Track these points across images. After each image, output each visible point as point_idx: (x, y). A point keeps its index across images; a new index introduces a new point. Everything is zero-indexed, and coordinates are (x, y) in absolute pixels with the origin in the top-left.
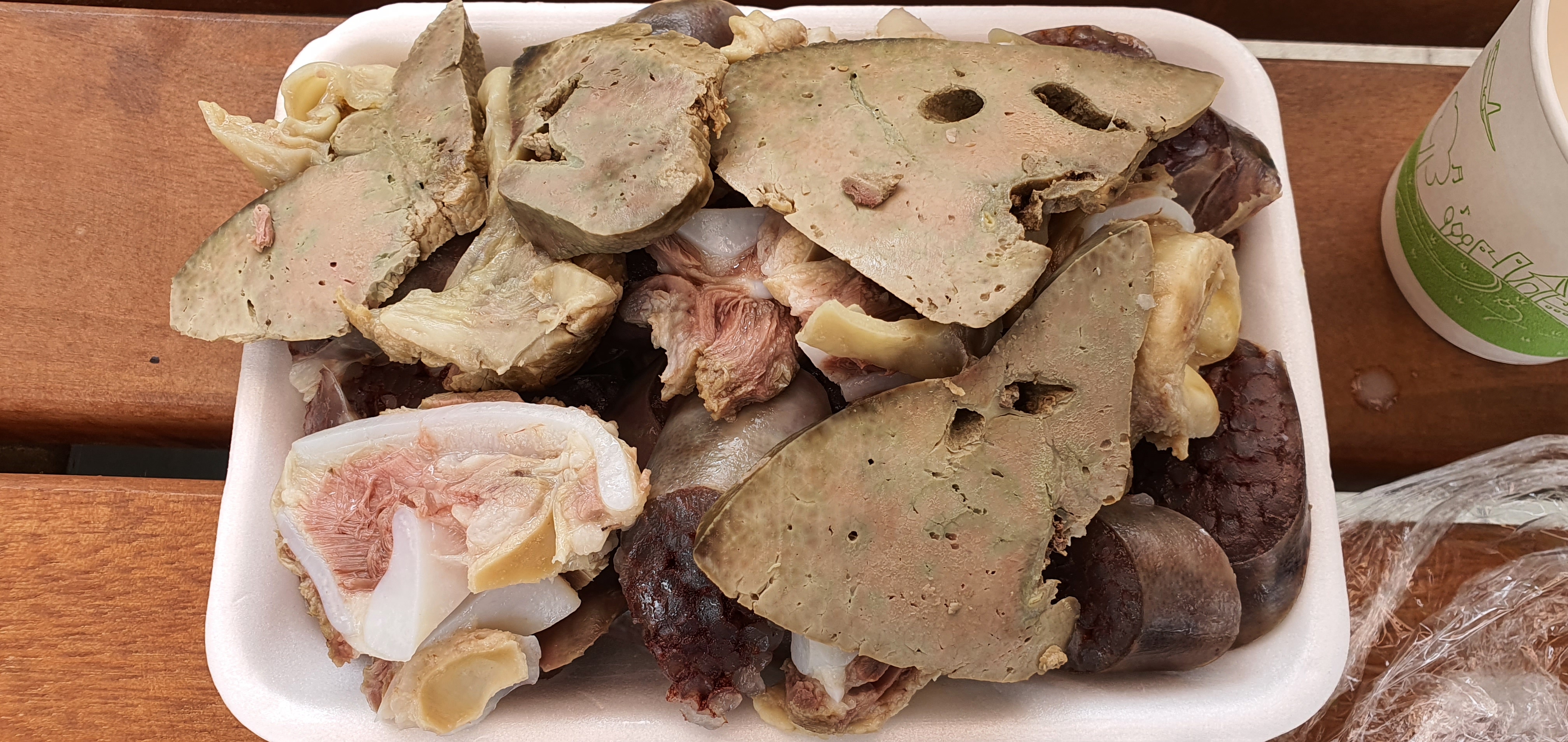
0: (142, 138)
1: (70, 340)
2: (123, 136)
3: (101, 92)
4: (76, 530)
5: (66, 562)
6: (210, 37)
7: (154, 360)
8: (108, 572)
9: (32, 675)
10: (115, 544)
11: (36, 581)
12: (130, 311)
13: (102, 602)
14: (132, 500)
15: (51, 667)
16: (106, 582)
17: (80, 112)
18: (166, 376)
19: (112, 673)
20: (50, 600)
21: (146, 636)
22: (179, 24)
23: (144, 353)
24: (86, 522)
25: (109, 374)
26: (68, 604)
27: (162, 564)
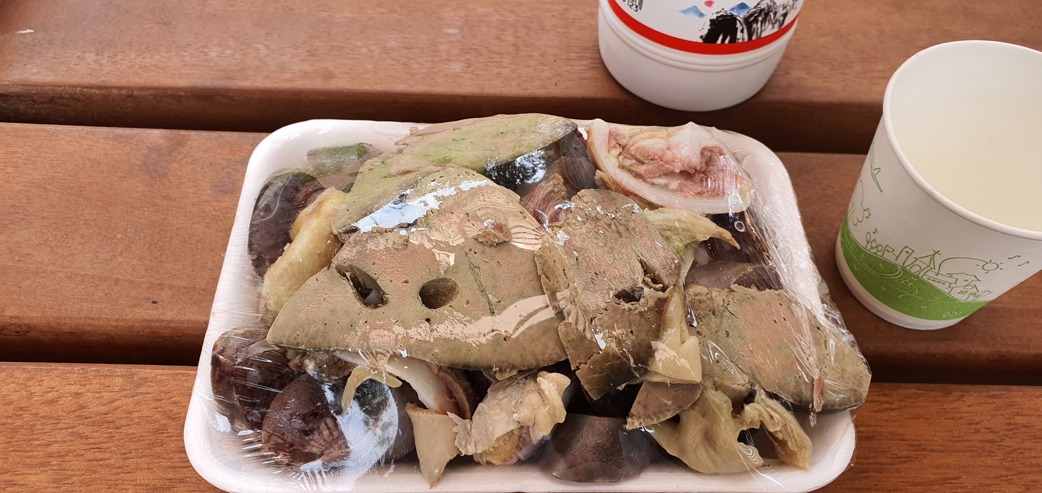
0: (158, 190)
1: (107, 291)
2: (148, 189)
3: (137, 168)
4: (101, 390)
5: (95, 408)
6: (199, 141)
7: (154, 302)
8: (118, 413)
9: (66, 472)
10: (124, 398)
11: (76, 419)
12: (143, 276)
13: (113, 430)
14: (136, 374)
15: (78, 467)
16: (117, 419)
17: (125, 177)
18: (160, 310)
19: (115, 471)
20: (82, 429)
21: (138, 450)
22: (183, 136)
23: (149, 299)
24: (108, 386)
25: (128, 310)
26: (92, 432)
27: (151, 409)
